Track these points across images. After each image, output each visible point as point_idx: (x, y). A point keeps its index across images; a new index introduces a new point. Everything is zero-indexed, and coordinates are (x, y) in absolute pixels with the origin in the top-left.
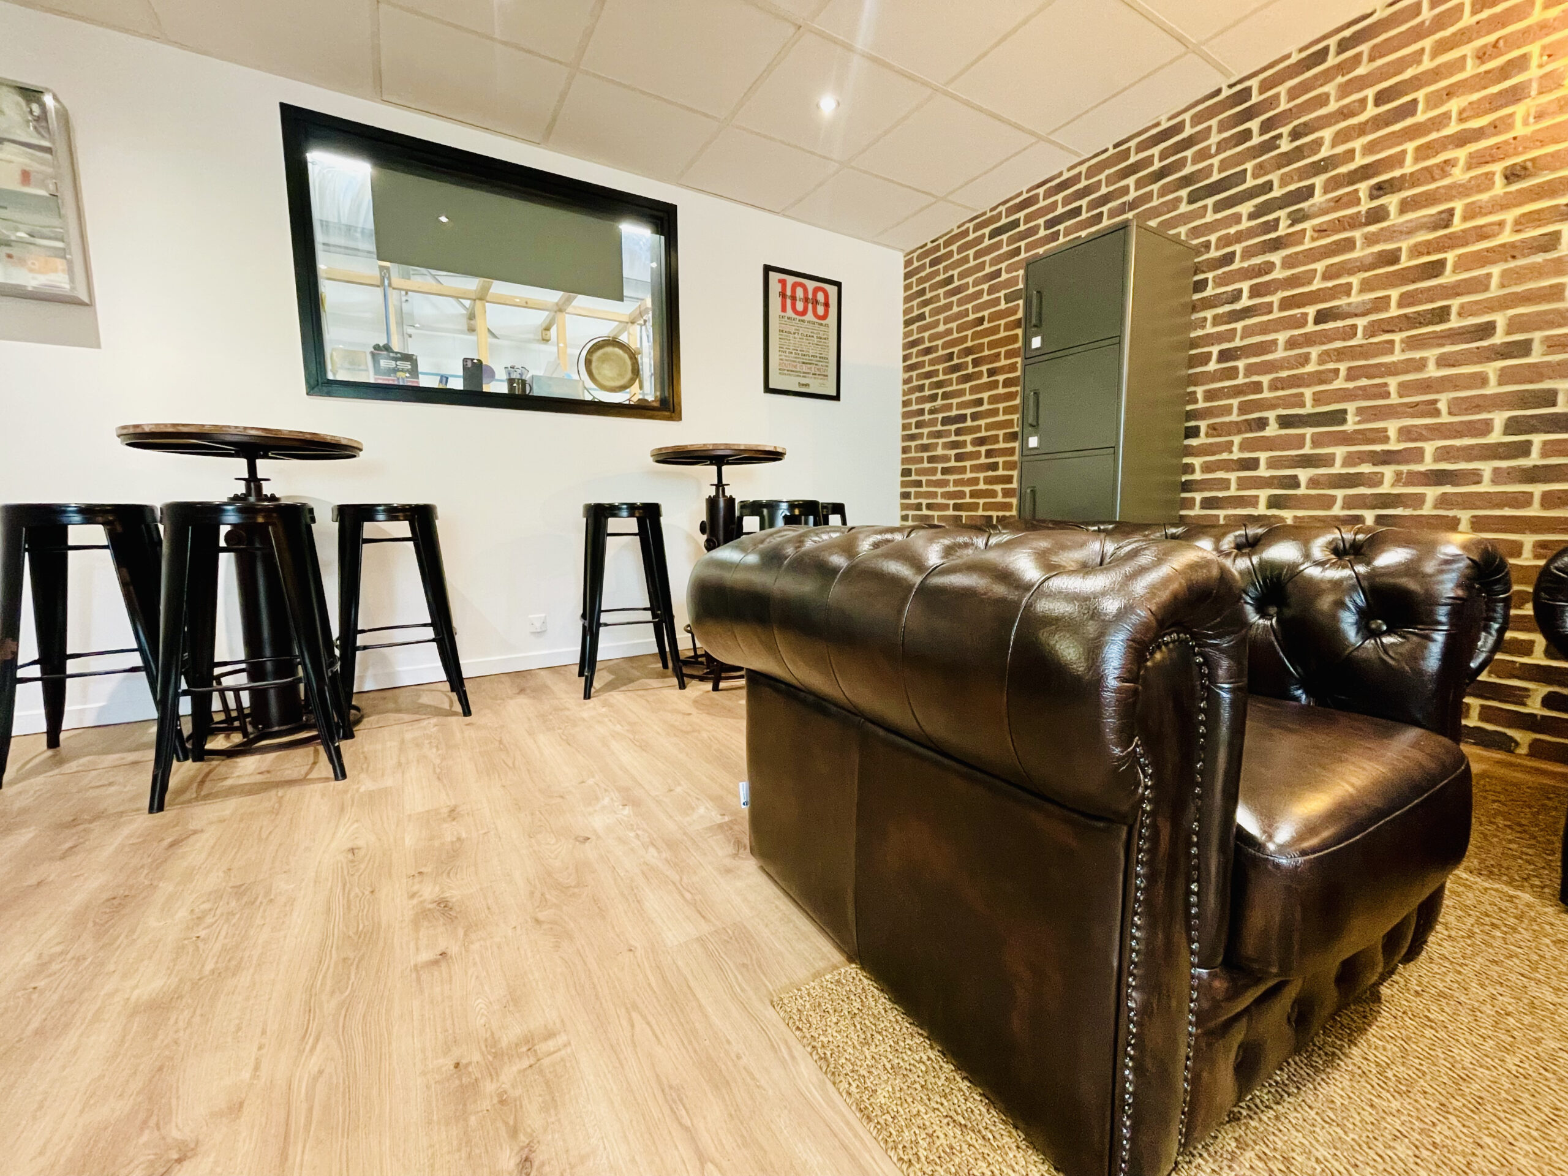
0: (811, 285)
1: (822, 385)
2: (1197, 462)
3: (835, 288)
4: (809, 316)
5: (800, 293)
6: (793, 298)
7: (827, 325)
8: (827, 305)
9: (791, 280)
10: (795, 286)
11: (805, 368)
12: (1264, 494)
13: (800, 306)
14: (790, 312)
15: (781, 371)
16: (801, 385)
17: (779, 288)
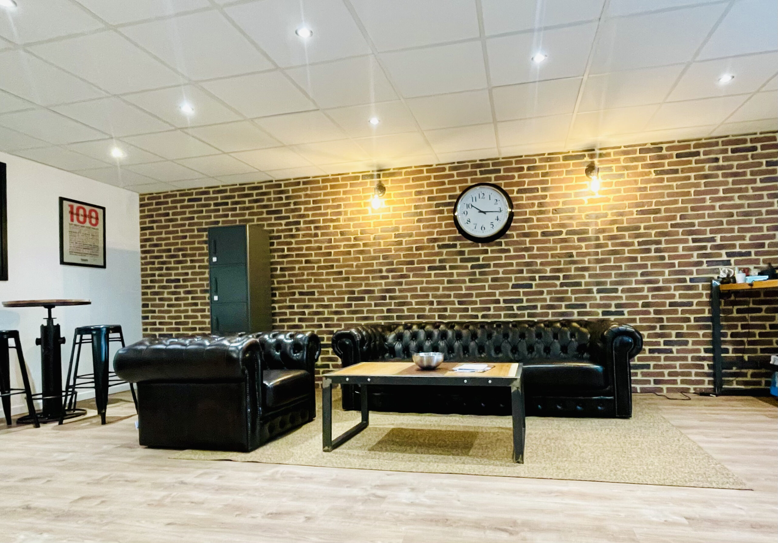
0: (88, 208)
1: (94, 260)
2: (276, 306)
3: (102, 210)
4: (87, 224)
5: (81, 212)
6: (78, 215)
7: (97, 229)
8: (97, 218)
9: (76, 205)
10: (78, 209)
11: (86, 251)
12: (297, 317)
13: (81, 219)
14: (75, 222)
15: (71, 253)
16: (83, 260)
17: (69, 209)
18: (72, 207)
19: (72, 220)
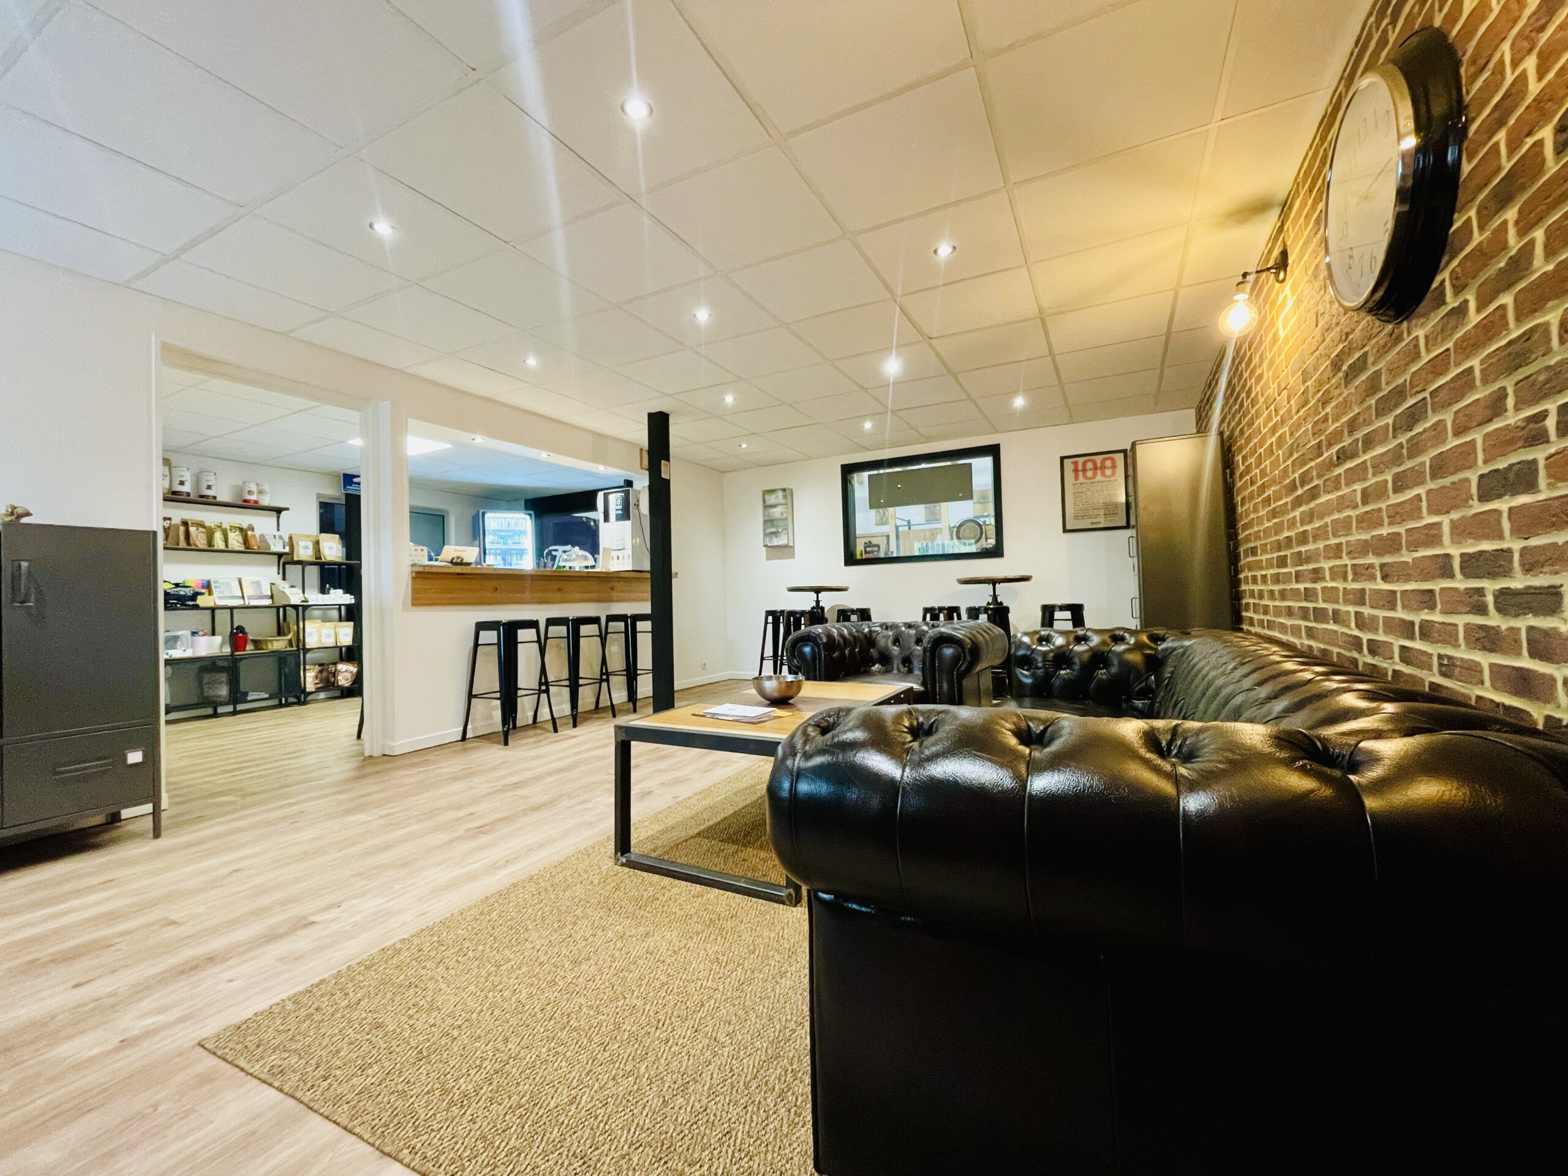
0: (1099, 458)
1: (1111, 520)
3: (1121, 455)
4: (1099, 477)
5: (1090, 465)
6: (1085, 469)
7: (1115, 480)
8: (1114, 467)
9: (1082, 460)
10: (1084, 464)
11: (1096, 512)
13: (1090, 473)
14: (1082, 479)
15: (1076, 517)
16: (1092, 523)
17: (1072, 467)
18: (1076, 464)
19: (1077, 478)
